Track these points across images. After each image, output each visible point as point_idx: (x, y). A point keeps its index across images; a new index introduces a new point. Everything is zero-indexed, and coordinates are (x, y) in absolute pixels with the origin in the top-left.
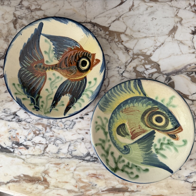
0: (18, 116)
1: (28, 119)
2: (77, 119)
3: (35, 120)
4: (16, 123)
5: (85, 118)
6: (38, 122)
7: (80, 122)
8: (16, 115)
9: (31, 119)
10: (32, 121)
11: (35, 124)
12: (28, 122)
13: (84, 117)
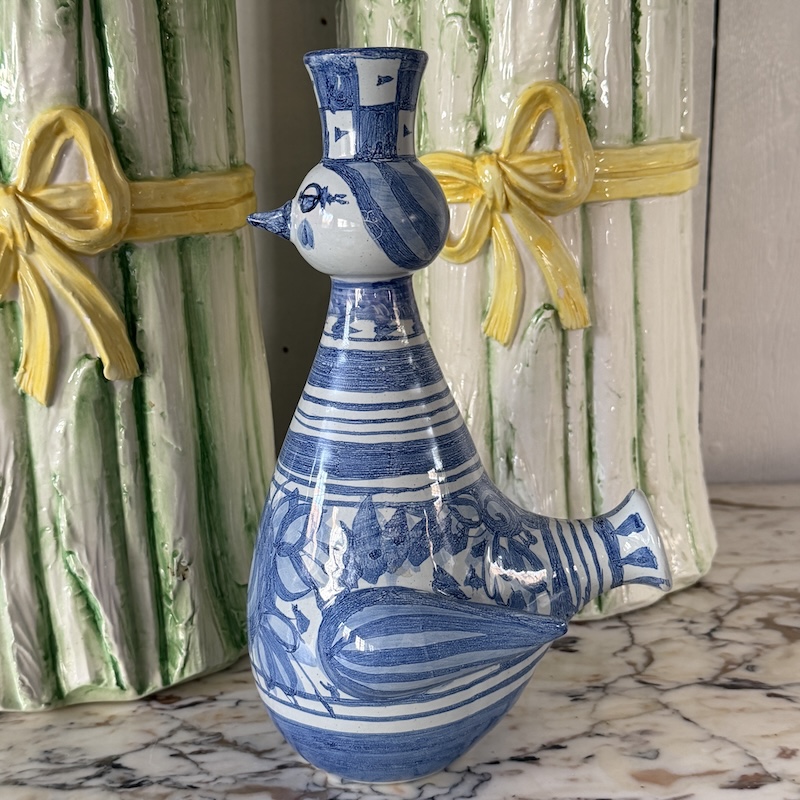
0: (126, 768)
1: (187, 775)
2: (497, 763)
3: (232, 777)
4: (105, 792)
5: (547, 757)
6: (246, 783)
7: (520, 772)
8: (118, 767)
9: (208, 773)
10: (208, 782)
11: (228, 792)
12: (185, 785)
13: (537, 756)
